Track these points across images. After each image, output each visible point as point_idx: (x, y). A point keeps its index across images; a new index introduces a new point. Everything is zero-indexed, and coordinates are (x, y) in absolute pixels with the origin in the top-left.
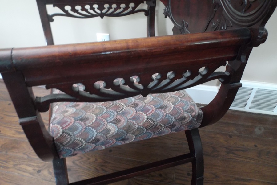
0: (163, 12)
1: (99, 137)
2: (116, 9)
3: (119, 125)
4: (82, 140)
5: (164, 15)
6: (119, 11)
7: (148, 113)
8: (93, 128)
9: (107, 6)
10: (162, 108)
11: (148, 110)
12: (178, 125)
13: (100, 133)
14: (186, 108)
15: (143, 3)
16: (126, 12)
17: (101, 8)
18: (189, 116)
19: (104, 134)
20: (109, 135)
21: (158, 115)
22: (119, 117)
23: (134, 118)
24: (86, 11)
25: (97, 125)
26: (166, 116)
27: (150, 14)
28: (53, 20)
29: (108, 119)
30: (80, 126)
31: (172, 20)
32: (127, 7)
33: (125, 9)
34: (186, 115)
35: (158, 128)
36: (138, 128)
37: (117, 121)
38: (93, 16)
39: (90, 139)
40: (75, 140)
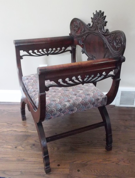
0: (81, 51)
1: (62, 108)
2: (55, 51)
3: (70, 102)
4: (55, 110)
5: (82, 53)
6: (57, 51)
7: (82, 97)
8: (59, 104)
9: (50, 49)
10: (88, 95)
11: (82, 96)
12: (96, 103)
13: (62, 106)
14: (99, 94)
15: (69, 47)
16: (60, 52)
17: (47, 51)
18: (101, 98)
19: (64, 106)
20: (66, 107)
21: (87, 98)
22: (69, 99)
23: (76, 100)
24: (40, 52)
25: (60, 103)
26: (90, 98)
27: (73, 52)
28: (22, 58)
29: (65, 100)
30: (53, 103)
31: (87, 55)
32: (61, 49)
33: (60, 50)
34: (99, 98)
35: (87, 104)
36: (78, 104)
37: (69, 101)
38: (43, 55)
39: (58, 109)
40: (52, 109)
